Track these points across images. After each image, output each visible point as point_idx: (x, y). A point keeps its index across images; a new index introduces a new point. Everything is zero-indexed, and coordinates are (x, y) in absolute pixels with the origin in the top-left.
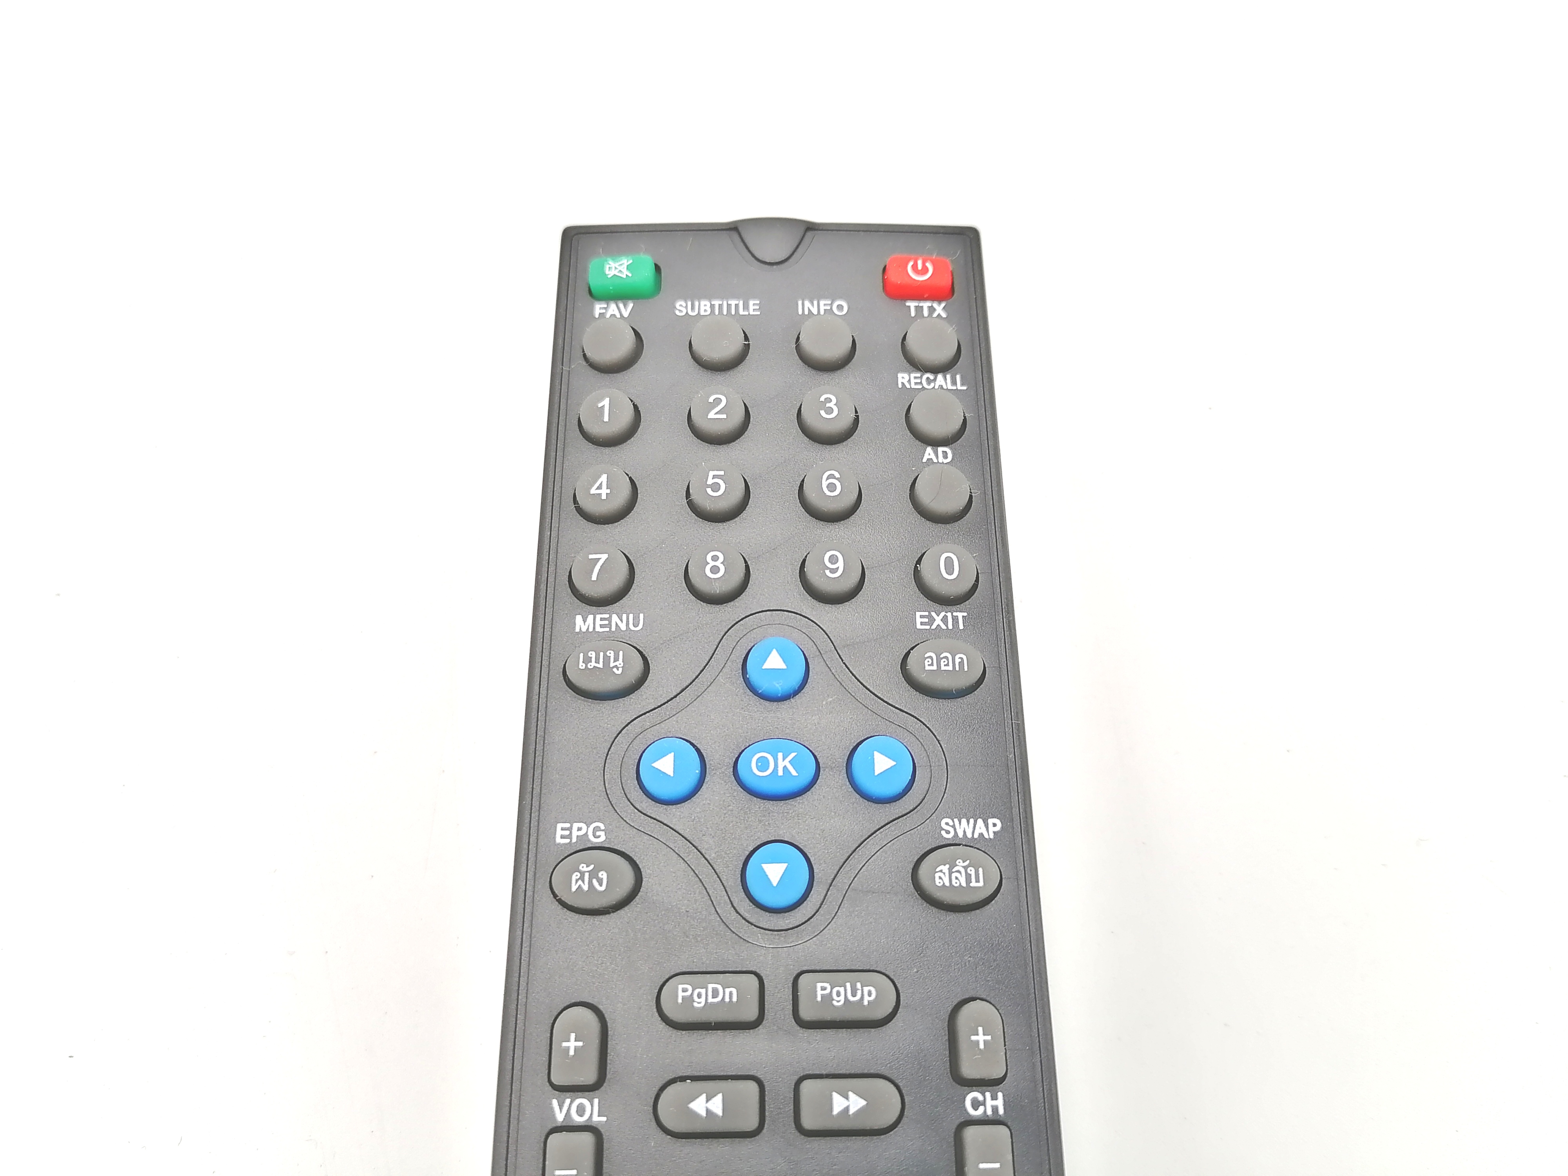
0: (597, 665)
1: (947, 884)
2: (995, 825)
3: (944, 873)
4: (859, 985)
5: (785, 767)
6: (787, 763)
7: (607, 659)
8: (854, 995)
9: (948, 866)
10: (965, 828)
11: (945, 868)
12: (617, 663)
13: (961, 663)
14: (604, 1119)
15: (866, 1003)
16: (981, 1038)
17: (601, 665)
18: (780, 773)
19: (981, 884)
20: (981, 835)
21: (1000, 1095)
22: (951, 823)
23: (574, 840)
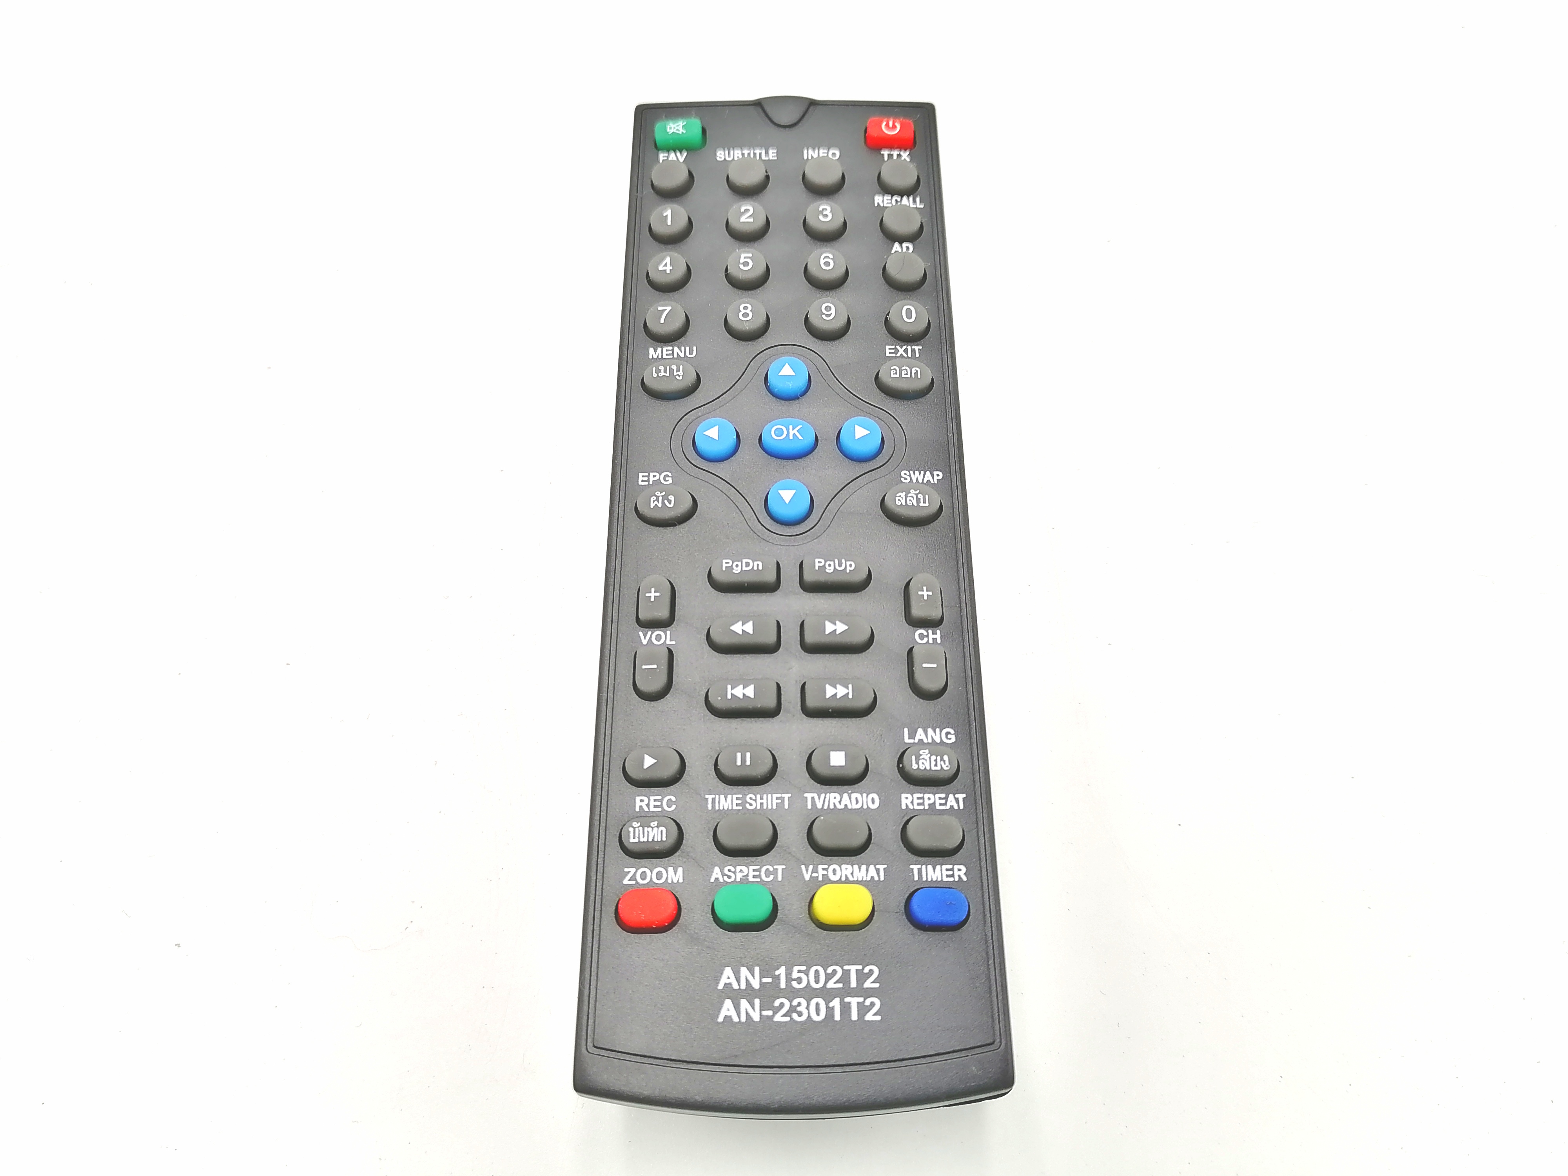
0: (665, 374)
1: (904, 504)
2: (939, 475)
3: (902, 498)
4: (843, 561)
5: (794, 434)
6: (795, 431)
7: (671, 370)
8: (840, 565)
9: (904, 493)
10: (917, 476)
11: (903, 495)
12: (679, 373)
13: (916, 373)
14: (674, 643)
15: (848, 571)
16: (925, 593)
17: (667, 374)
18: (791, 438)
19: (927, 504)
20: (929, 481)
21: (938, 632)
22: (908, 474)
23: (651, 483)
